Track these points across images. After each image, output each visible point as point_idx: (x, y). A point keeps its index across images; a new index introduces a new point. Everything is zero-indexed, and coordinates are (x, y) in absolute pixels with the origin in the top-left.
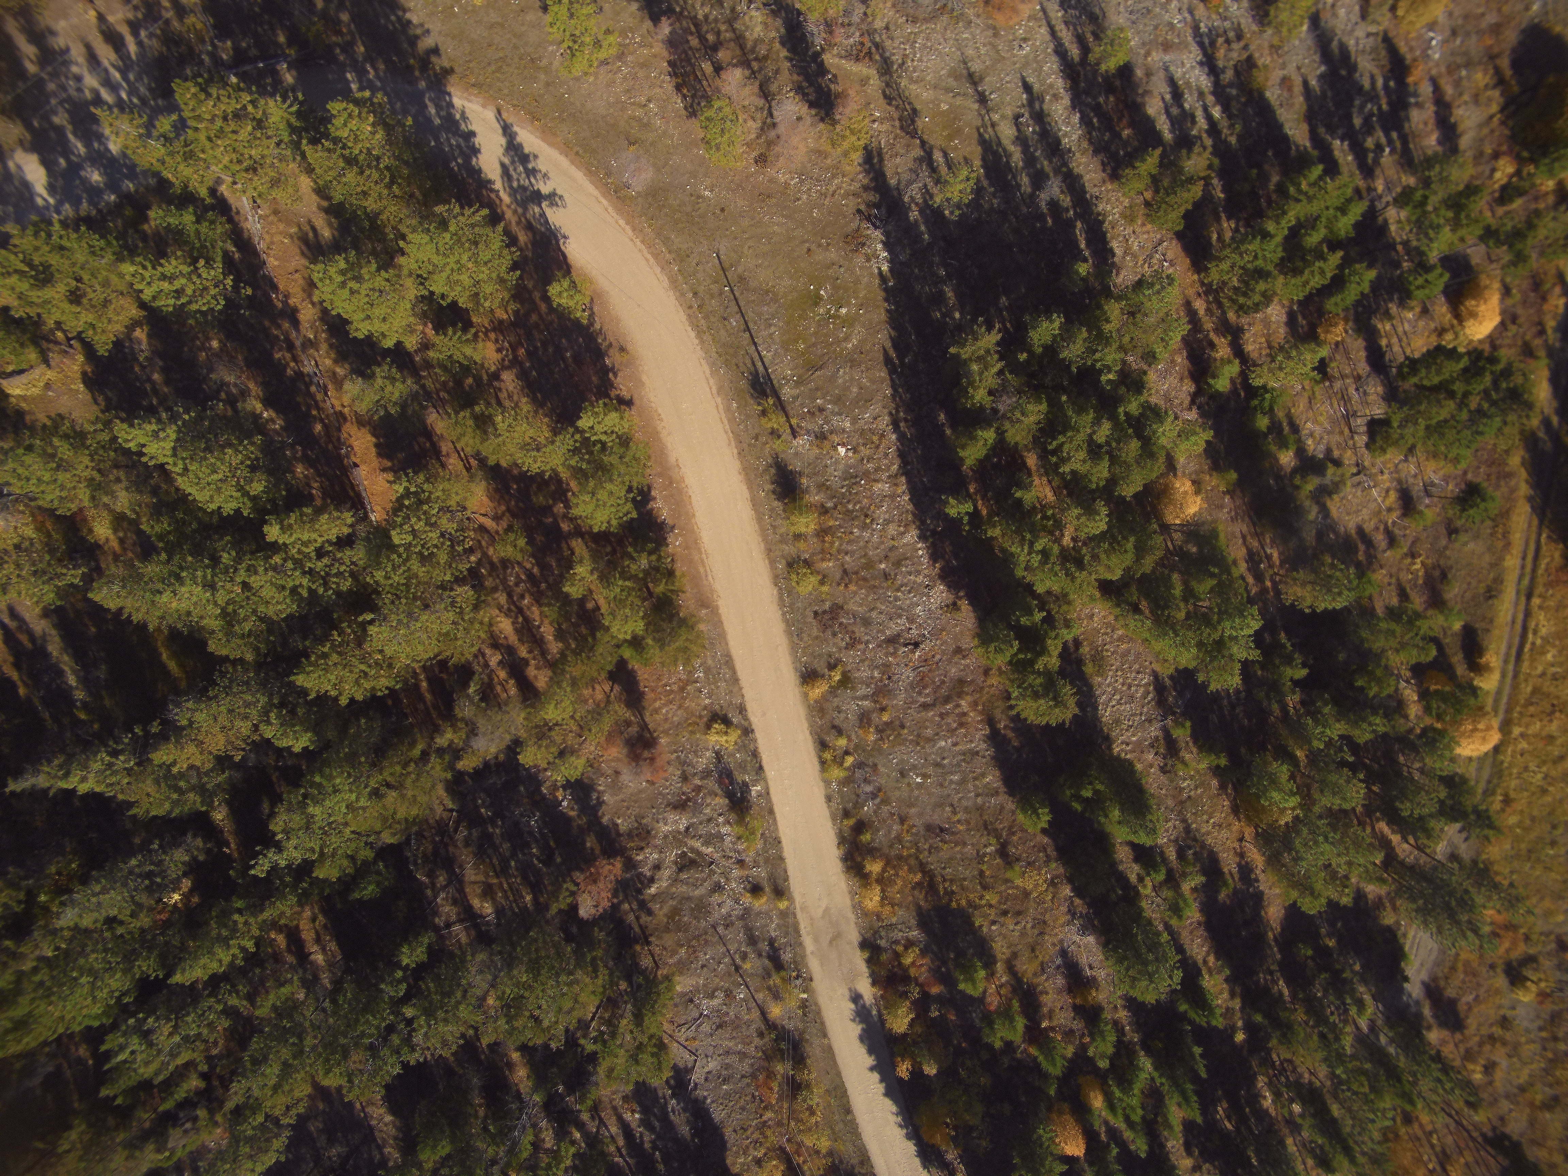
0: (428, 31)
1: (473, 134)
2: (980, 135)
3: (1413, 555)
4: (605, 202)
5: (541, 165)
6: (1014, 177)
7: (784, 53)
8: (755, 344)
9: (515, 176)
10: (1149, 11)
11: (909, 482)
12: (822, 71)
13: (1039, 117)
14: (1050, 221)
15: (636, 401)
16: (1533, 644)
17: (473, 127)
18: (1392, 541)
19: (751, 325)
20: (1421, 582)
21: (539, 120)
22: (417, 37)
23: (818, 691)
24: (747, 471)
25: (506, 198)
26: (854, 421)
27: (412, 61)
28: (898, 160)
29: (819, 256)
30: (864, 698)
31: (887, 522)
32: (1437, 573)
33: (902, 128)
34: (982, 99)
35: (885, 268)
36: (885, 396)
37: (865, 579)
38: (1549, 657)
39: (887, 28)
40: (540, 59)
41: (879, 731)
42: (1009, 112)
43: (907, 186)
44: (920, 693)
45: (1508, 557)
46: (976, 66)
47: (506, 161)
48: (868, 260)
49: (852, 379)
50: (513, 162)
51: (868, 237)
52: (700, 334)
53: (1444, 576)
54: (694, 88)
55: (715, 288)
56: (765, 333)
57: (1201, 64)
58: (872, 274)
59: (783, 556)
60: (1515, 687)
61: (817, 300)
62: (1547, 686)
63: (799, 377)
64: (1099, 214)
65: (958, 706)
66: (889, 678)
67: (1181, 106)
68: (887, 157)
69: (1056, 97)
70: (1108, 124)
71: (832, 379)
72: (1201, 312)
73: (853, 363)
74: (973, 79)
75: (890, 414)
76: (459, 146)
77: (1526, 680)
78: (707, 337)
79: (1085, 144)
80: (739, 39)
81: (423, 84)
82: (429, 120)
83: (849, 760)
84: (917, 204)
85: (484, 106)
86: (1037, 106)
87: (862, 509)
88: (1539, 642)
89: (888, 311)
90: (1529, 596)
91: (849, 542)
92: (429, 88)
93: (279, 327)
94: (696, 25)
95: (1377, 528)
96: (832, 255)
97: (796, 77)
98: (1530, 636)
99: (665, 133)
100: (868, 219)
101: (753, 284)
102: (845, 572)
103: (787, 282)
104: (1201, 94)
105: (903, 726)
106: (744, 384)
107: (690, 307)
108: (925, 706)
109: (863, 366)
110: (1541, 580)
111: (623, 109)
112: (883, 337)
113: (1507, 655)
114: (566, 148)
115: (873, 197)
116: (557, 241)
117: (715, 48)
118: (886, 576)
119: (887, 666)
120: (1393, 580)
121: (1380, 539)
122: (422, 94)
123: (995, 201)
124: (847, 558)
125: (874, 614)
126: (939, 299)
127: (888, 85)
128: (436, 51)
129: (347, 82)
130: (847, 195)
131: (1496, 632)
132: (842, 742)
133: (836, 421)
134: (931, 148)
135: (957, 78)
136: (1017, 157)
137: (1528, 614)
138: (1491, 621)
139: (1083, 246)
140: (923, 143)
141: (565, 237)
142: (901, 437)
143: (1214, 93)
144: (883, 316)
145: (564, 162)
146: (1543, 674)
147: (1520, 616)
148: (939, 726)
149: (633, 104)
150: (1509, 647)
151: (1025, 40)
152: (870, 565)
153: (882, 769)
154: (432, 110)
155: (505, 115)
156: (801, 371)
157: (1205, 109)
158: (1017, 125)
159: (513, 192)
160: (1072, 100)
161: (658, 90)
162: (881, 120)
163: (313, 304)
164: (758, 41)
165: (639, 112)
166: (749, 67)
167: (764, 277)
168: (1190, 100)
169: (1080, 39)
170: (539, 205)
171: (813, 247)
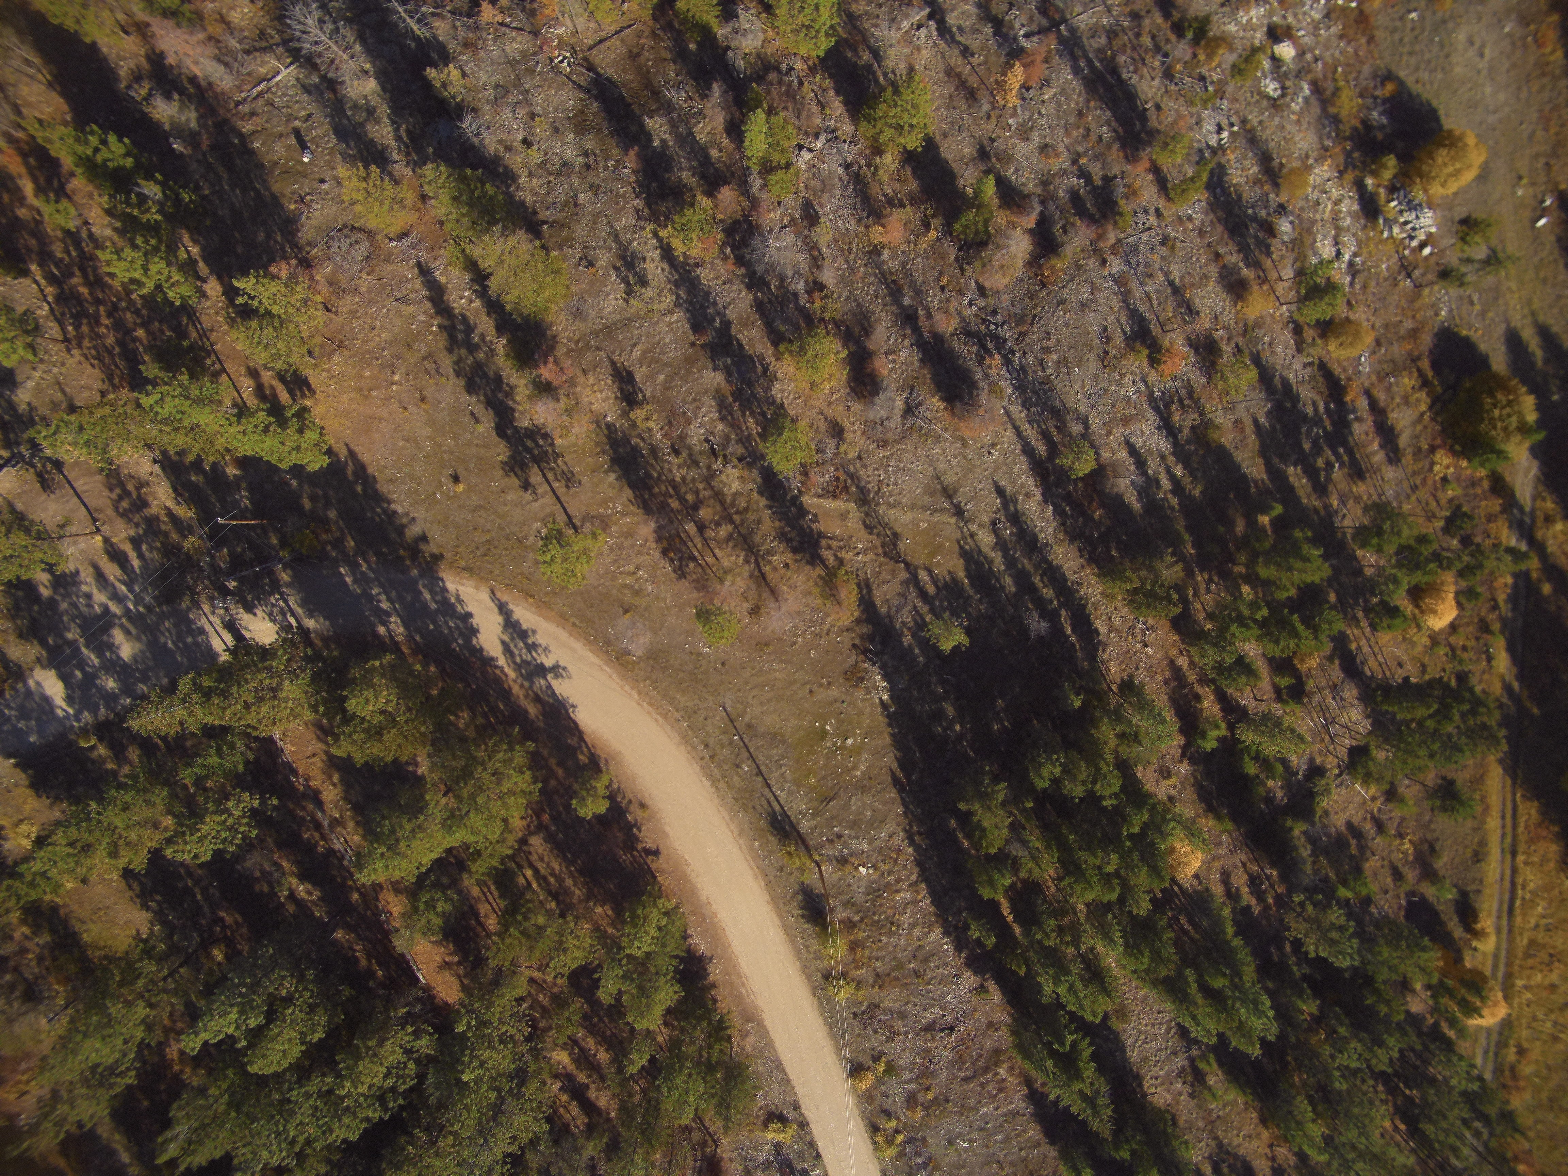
0: (414, 519)
1: (469, 615)
2: (961, 547)
3: (1401, 836)
4: (608, 670)
5: (541, 639)
6: (998, 580)
7: (763, 502)
8: (769, 785)
9: (517, 652)
10: (1105, 391)
11: (929, 886)
12: (802, 511)
13: (1015, 518)
15: (662, 849)
16: (1523, 899)
17: (469, 609)
18: (1380, 827)
19: (762, 768)
20: (1411, 858)
21: (532, 596)
22: (403, 526)
23: (864, 1085)
24: (774, 900)
25: (512, 674)
26: (871, 841)
27: (402, 552)
28: (886, 587)
29: (822, 695)
30: (910, 1081)
31: (912, 926)
32: (1426, 847)
33: (885, 554)
34: (959, 511)
35: (885, 697)
36: (898, 815)
37: (897, 979)
38: (1540, 909)
39: (860, 457)
41: (927, 1107)
42: (986, 519)
43: (897, 613)
44: (960, 1069)
45: (1489, 819)
46: (949, 479)
47: (506, 638)
48: (869, 692)
49: (864, 804)
50: (513, 639)
51: (866, 671)
52: (714, 782)
53: (1433, 850)
54: (680, 551)
55: (724, 738)
56: (776, 774)
57: (1159, 428)
58: (873, 704)
59: (818, 970)
60: (1511, 941)
61: (823, 735)
62: (1541, 937)
63: (815, 809)
64: (1081, 599)
65: (996, 1074)
66: (930, 1061)
67: (1145, 474)
68: (874, 587)
69: (1028, 495)
70: (1080, 510)
71: (847, 805)
72: (1185, 667)
73: (863, 789)
74: (948, 493)
75: (905, 830)
76: (457, 627)
77: (1521, 934)
78: (721, 785)
79: (1061, 536)
80: (718, 496)
81: (415, 572)
82: (425, 606)
83: (900, 1138)
84: (909, 629)
85: (477, 588)
86: (1012, 508)
87: (887, 918)
88: (1528, 896)
89: (892, 735)
90: (1514, 854)
91: (880, 949)
92: (421, 575)
93: (304, 808)
94: (675, 488)
95: (1365, 819)
96: (834, 692)
97: (777, 524)
98: (1520, 891)
99: (657, 597)
100: (865, 652)
101: (761, 730)
102: (878, 975)
103: (793, 723)
104: (1163, 457)
105: (947, 1101)
106: (763, 824)
107: (702, 759)
108: (966, 1080)
109: (873, 792)
110: (1522, 838)
111: (614, 578)
112: (889, 760)
113: (1500, 911)
114: (563, 619)
115: (865, 629)
116: (567, 711)
117: (696, 507)
118: (916, 974)
119: (927, 1051)
120: (1386, 863)
121: (1369, 828)
122: (415, 582)
123: (982, 607)
124: (879, 964)
125: (909, 1007)
126: (939, 714)
127: (867, 514)
128: (423, 538)
129: (341, 576)
130: (842, 631)
131: (1487, 891)
132: (893, 1124)
133: (853, 844)
134: (916, 568)
135: (932, 494)
136: (998, 561)
137: (1514, 871)
138: (1481, 882)
139: (1069, 632)
140: (907, 565)
141: (574, 706)
142: (917, 848)
143: (1173, 453)
144: (888, 740)
145: (562, 634)
146: (1537, 926)
147: (1508, 873)
148: (981, 1095)
149: (623, 573)
150: (1501, 903)
151: (993, 445)
152: (900, 966)
153: (931, 1140)
154: (427, 596)
155: (499, 595)
156: (816, 804)
157: (1168, 470)
158: (995, 531)
159: (518, 667)
160: (1043, 495)
161: (646, 557)
162: (865, 551)
163: (334, 785)
164: (736, 494)
165: (629, 580)
166: (732, 521)
167: (771, 721)
168: (1153, 466)
169: (1045, 435)
170: (545, 678)
171: (815, 688)
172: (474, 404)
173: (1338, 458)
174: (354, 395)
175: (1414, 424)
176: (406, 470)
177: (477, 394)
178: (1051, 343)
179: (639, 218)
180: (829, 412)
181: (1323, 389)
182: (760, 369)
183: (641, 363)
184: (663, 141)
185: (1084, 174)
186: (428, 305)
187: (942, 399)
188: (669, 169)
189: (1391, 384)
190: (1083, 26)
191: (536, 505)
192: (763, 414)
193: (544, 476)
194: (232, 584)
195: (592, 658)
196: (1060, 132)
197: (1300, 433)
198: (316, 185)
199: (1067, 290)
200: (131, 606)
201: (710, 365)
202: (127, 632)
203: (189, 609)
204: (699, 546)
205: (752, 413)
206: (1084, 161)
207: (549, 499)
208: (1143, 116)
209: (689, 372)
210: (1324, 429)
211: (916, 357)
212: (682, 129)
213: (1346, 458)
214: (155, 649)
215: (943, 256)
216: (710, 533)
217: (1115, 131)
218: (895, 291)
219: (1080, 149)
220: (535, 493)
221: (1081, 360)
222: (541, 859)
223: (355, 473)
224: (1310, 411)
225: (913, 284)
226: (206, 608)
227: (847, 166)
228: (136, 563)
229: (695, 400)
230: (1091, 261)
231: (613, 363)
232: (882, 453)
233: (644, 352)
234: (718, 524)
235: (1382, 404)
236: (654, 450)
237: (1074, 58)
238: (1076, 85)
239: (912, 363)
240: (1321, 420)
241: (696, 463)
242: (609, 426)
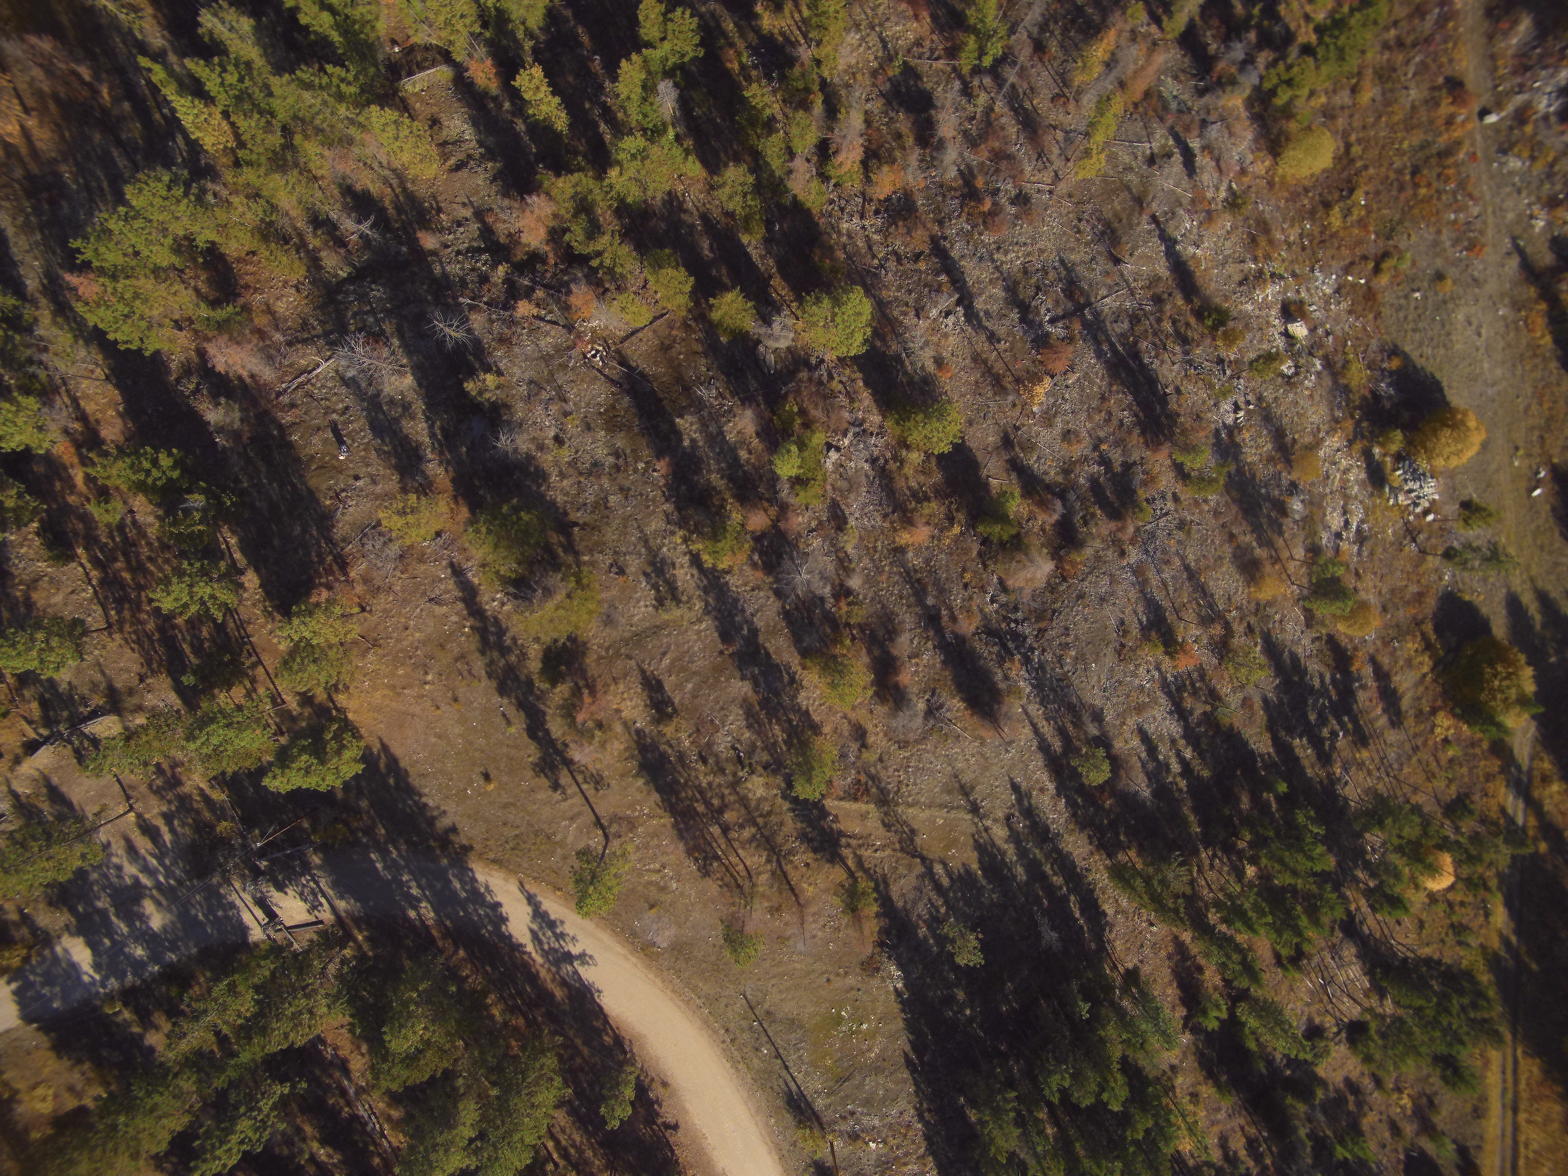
0: (445, 812)
1: (499, 905)
2: (976, 841)
3: (1399, 1091)
4: (634, 960)
5: (568, 929)
6: (1010, 870)
7: (786, 806)
8: (787, 1068)
9: (545, 940)
10: (1120, 682)
11: (936, 1159)
12: (824, 814)
13: (1029, 813)
14: (1045, 902)
15: (681, 1124)
17: (498, 899)
18: (1378, 1082)
19: (781, 1051)
20: (1409, 1113)
21: (560, 889)
22: (434, 818)
24: (787, 1172)
25: (539, 960)
26: (883, 1117)
27: (432, 843)
28: (902, 881)
29: (838, 983)
32: (1424, 1102)
33: (902, 850)
34: (975, 809)
35: (900, 985)
36: (909, 1094)
39: (881, 760)
40: (554, 834)
42: (1000, 814)
43: (913, 906)
46: (966, 778)
47: (535, 927)
48: (884, 981)
49: (878, 1084)
50: (541, 928)
51: (881, 961)
52: (734, 1063)
53: (1431, 1104)
54: (705, 851)
55: (744, 1023)
56: (794, 1057)
57: (1171, 713)
58: (887, 992)
61: (839, 1020)
63: (829, 1089)
64: (1089, 884)
67: (1156, 760)
68: (891, 881)
69: (1042, 790)
70: (1091, 800)
71: (861, 1085)
72: (1188, 941)
73: (878, 1070)
74: (965, 791)
75: (915, 1108)
76: (487, 915)
78: (741, 1066)
79: (1072, 826)
80: (743, 801)
82: (455, 893)
84: (925, 921)
85: (506, 880)
86: (1026, 803)
89: (905, 1020)
92: (452, 865)
93: (331, 1076)
94: (701, 793)
96: (851, 980)
97: (799, 825)
99: (682, 894)
100: (882, 945)
101: (780, 1015)
103: (811, 1009)
104: (1173, 741)
106: (780, 1102)
107: (723, 1042)
109: (887, 1073)
111: (640, 875)
112: (903, 1043)
115: (883, 923)
116: (592, 996)
117: (721, 811)
120: (1384, 1118)
121: (1367, 1083)
122: (444, 871)
123: (995, 896)
126: (950, 1000)
127: (886, 814)
128: (454, 829)
129: (372, 862)
133: (865, 1120)
134: (932, 862)
135: (949, 792)
136: (1010, 852)
139: (1077, 915)
140: (923, 859)
141: (599, 991)
142: (926, 1124)
143: (1184, 737)
144: (901, 1024)
145: (589, 926)
149: (649, 870)
151: (1010, 743)
154: (457, 885)
155: (527, 887)
156: (831, 1084)
157: (1179, 755)
158: (1009, 825)
159: (545, 953)
160: (1057, 788)
161: (672, 857)
162: (883, 847)
163: (363, 1055)
164: (760, 800)
165: (655, 877)
166: (755, 824)
167: (789, 1009)
168: (1164, 751)
169: (1062, 731)
170: (572, 964)
171: (832, 977)
172: (506, 705)
173: (1343, 726)
174: (386, 692)
175: (1416, 685)
176: (438, 765)
177: (509, 697)
178: (1069, 640)
179: (669, 522)
180: (852, 716)
181: (1331, 662)
182: (786, 678)
183: (670, 672)
184: (693, 441)
185: (1104, 461)
186: (460, 605)
187: (963, 700)
188: (698, 471)
189: (1395, 649)
190: (1106, 309)
191: (565, 805)
192: (790, 721)
193: (574, 778)
194: (263, 864)
195: (619, 948)
196: (1083, 416)
197: (1306, 705)
198: (351, 481)
199: (1086, 583)
200: (162, 879)
201: (738, 674)
202: (158, 903)
203: (220, 885)
204: (723, 846)
205: (779, 721)
206: (1104, 447)
207: (578, 800)
208: (1163, 399)
209: (717, 680)
210: (1330, 699)
211: (939, 659)
212: (713, 428)
213: (1350, 726)
214: (185, 918)
215: (967, 551)
216: (733, 835)
217: (1136, 415)
218: (919, 590)
219: (1102, 434)
220: (564, 793)
221: (1098, 655)
222: (563, 1131)
223: (387, 766)
224: (1317, 683)
225: (937, 582)
226: (237, 885)
227: (873, 461)
228: (167, 837)
229: (722, 708)
230: (1110, 553)
231: (643, 672)
232: (904, 754)
233: (673, 661)
234: (742, 827)
235: (1386, 668)
236: (681, 757)
237: (1098, 343)
238: (1099, 368)
239: (934, 665)
240: (1327, 690)
241: (722, 771)
242: (638, 732)
